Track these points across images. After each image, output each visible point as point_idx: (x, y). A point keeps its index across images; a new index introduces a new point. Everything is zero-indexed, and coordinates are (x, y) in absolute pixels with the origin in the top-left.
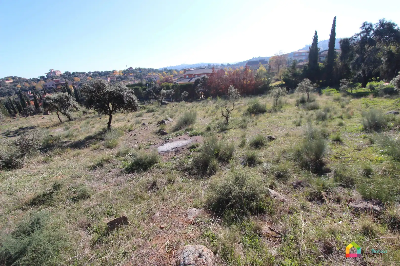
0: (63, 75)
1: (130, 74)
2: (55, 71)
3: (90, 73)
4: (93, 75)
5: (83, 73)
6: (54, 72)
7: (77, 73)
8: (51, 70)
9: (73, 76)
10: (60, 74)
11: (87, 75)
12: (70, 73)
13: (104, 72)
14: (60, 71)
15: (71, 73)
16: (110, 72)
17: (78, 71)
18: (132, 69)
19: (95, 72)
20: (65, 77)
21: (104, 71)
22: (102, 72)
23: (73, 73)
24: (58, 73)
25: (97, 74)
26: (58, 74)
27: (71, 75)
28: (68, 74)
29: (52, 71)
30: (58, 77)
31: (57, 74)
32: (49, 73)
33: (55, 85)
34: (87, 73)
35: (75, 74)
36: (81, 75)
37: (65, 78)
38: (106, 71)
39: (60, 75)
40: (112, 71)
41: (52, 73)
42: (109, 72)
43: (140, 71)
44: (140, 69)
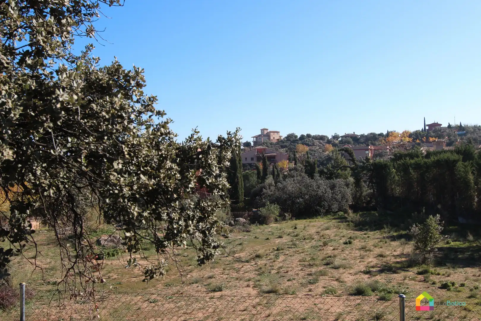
0: (282, 141)
1: (431, 139)
2: (270, 132)
3: (336, 137)
4: (341, 142)
5: (322, 138)
6: (268, 135)
7: (309, 136)
8: (263, 130)
9: (300, 142)
10: (277, 137)
11: (329, 142)
12: (296, 137)
13: (366, 136)
14: (278, 132)
15: (298, 137)
16: (381, 135)
17: (313, 134)
18: (437, 127)
19: (346, 136)
20: (285, 144)
21: (366, 134)
22: (362, 136)
23: (302, 137)
24: (273, 136)
25: (351, 140)
26: (274, 138)
27: (297, 140)
28: (292, 139)
29: (266, 132)
30: (271, 144)
31: (272, 138)
32: (260, 135)
33: (255, 159)
34: (330, 137)
35: (304, 139)
36: (316, 142)
37: (282, 147)
38: (371, 134)
39: (278, 140)
40: (385, 133)
41: (264, 136)
42: (377, 137)
43: (460, 132)
44: (460, 128)
